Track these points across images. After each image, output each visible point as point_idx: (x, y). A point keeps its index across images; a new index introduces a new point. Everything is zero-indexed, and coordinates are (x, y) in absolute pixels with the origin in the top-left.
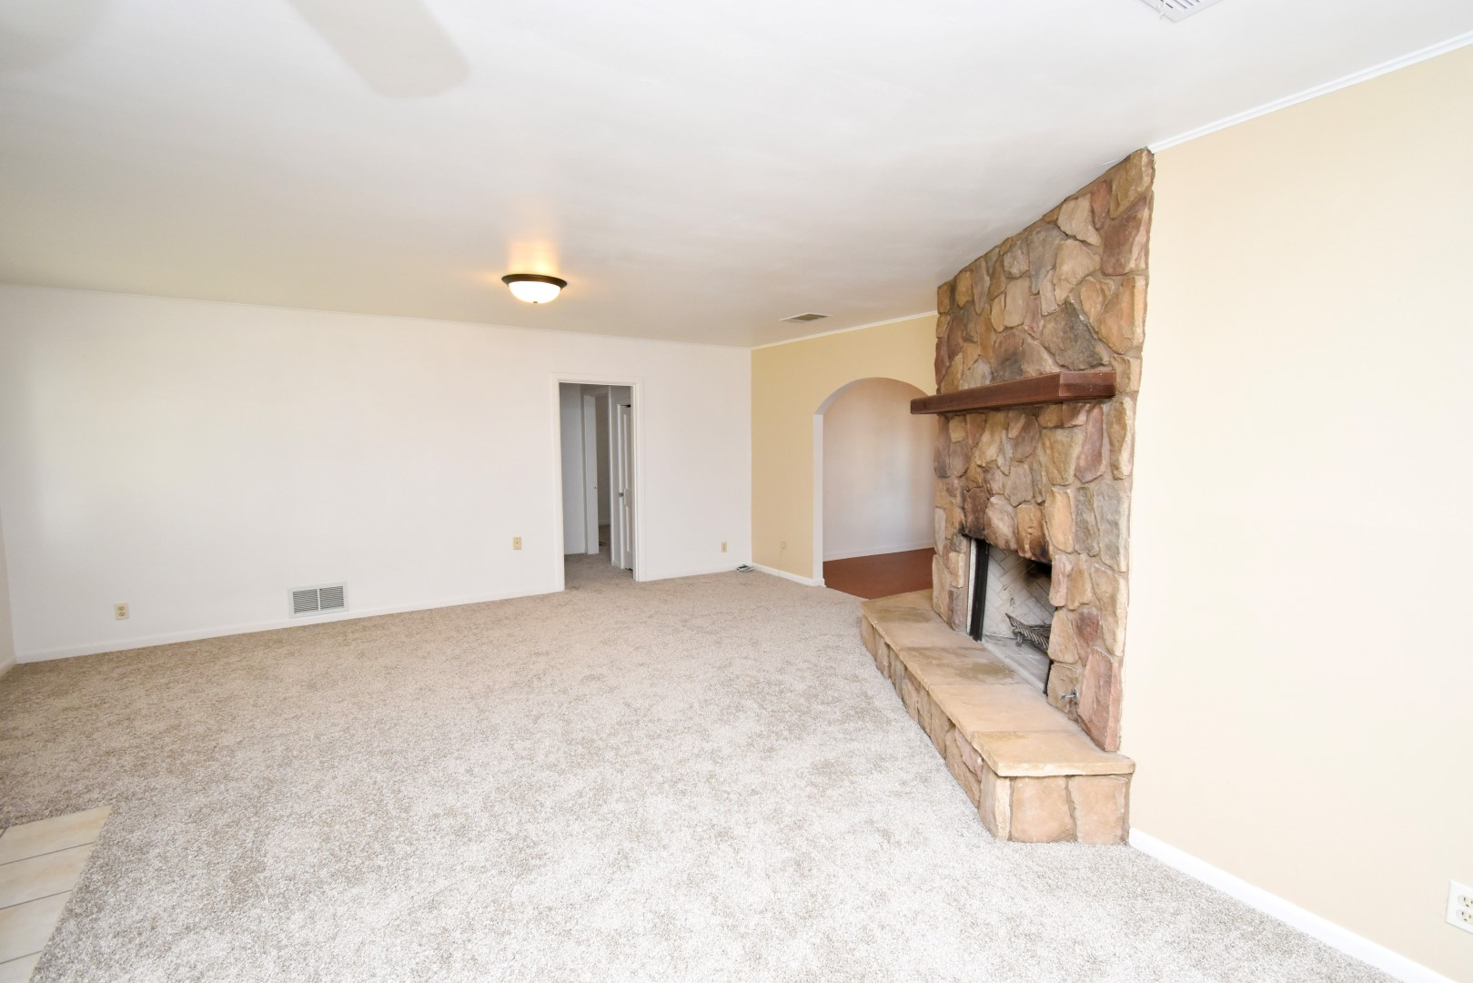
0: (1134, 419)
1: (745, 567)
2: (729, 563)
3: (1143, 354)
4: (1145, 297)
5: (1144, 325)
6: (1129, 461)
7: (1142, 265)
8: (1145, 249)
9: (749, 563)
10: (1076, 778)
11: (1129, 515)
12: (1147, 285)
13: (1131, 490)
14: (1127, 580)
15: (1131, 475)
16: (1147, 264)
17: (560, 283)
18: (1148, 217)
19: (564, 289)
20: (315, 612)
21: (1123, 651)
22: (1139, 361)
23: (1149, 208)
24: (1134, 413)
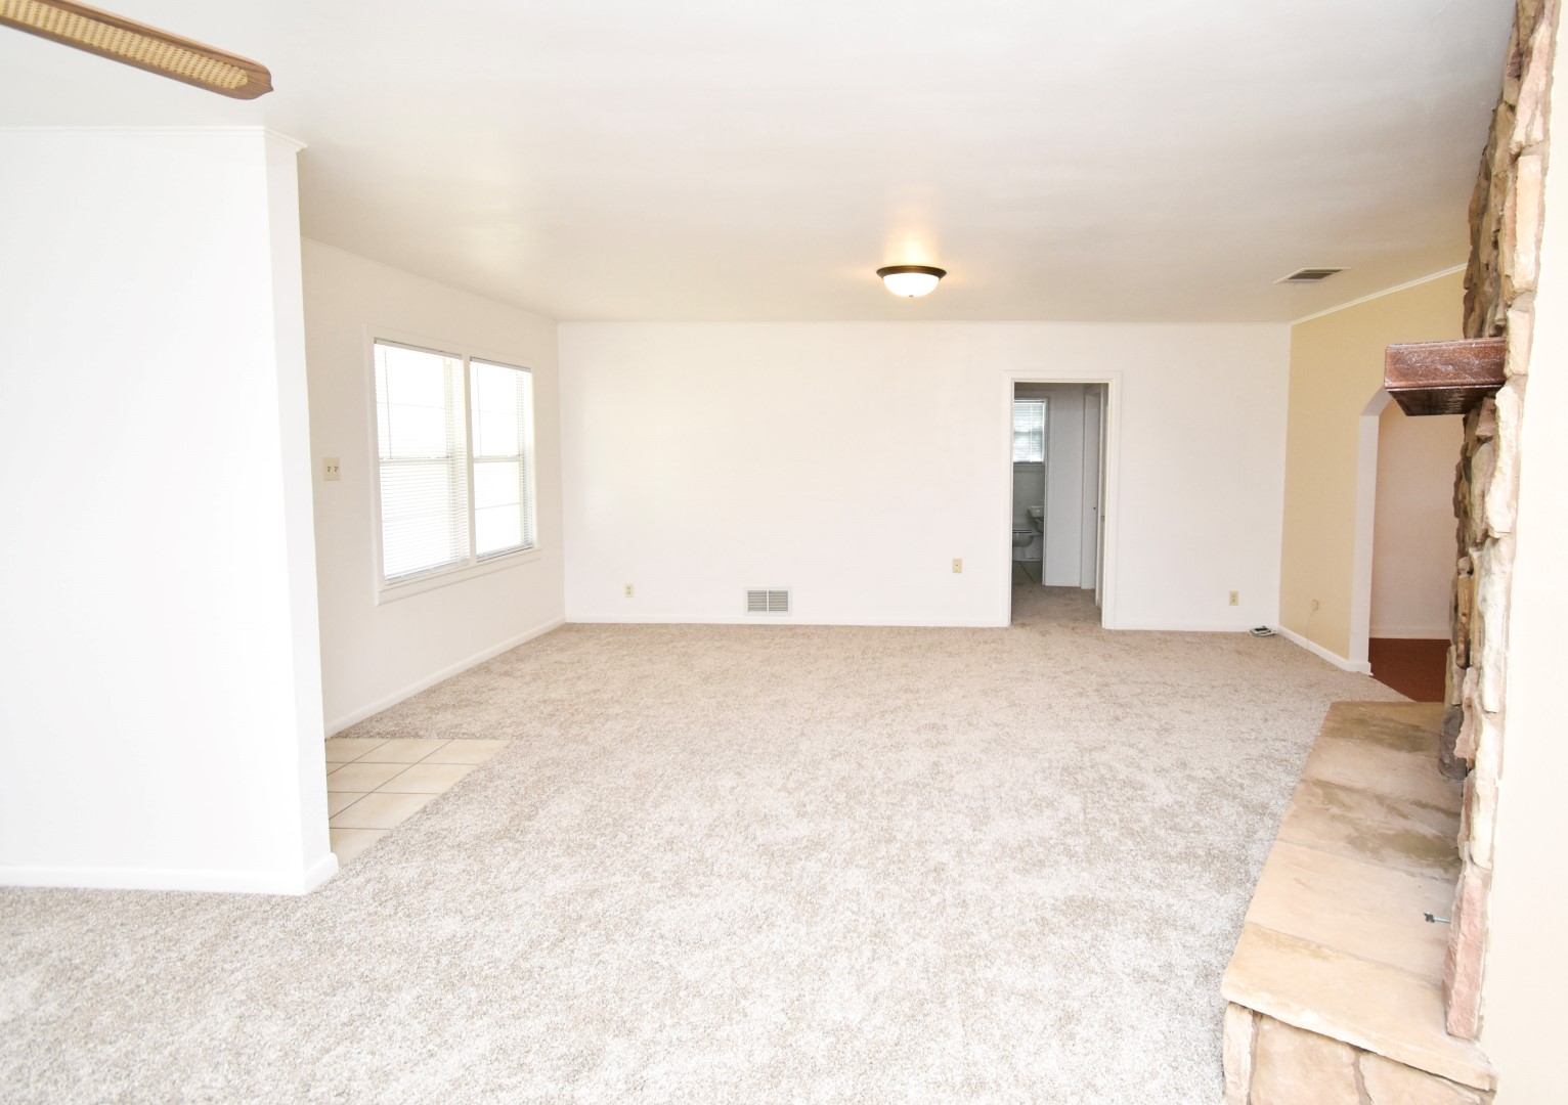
0: (1518, 427)
1: (1265, 629)
2: (1241, 621)
3: (1537, 303)
4: (1542, 194)
5: (1538, 248)
6: (1509, 506)
7: (1537, 135)
8: (1544, 105)
9: (1274, 625)
10: (1371, 1056)
11: (1508, 608)
12: (1544, 171)
13: (1512, 560)
14: (1502, 728)
15: (1512, 533)
16: (1546, 132)
17: (939, 273)
18: (1546, 41)
19: (944, 278)
20: (762, 613)
21: (1491, 860)
22: (1527, 315)
23: (1551, 24)
24: (1520, 415)
